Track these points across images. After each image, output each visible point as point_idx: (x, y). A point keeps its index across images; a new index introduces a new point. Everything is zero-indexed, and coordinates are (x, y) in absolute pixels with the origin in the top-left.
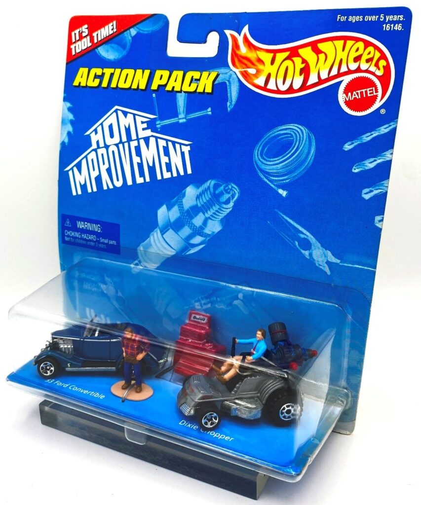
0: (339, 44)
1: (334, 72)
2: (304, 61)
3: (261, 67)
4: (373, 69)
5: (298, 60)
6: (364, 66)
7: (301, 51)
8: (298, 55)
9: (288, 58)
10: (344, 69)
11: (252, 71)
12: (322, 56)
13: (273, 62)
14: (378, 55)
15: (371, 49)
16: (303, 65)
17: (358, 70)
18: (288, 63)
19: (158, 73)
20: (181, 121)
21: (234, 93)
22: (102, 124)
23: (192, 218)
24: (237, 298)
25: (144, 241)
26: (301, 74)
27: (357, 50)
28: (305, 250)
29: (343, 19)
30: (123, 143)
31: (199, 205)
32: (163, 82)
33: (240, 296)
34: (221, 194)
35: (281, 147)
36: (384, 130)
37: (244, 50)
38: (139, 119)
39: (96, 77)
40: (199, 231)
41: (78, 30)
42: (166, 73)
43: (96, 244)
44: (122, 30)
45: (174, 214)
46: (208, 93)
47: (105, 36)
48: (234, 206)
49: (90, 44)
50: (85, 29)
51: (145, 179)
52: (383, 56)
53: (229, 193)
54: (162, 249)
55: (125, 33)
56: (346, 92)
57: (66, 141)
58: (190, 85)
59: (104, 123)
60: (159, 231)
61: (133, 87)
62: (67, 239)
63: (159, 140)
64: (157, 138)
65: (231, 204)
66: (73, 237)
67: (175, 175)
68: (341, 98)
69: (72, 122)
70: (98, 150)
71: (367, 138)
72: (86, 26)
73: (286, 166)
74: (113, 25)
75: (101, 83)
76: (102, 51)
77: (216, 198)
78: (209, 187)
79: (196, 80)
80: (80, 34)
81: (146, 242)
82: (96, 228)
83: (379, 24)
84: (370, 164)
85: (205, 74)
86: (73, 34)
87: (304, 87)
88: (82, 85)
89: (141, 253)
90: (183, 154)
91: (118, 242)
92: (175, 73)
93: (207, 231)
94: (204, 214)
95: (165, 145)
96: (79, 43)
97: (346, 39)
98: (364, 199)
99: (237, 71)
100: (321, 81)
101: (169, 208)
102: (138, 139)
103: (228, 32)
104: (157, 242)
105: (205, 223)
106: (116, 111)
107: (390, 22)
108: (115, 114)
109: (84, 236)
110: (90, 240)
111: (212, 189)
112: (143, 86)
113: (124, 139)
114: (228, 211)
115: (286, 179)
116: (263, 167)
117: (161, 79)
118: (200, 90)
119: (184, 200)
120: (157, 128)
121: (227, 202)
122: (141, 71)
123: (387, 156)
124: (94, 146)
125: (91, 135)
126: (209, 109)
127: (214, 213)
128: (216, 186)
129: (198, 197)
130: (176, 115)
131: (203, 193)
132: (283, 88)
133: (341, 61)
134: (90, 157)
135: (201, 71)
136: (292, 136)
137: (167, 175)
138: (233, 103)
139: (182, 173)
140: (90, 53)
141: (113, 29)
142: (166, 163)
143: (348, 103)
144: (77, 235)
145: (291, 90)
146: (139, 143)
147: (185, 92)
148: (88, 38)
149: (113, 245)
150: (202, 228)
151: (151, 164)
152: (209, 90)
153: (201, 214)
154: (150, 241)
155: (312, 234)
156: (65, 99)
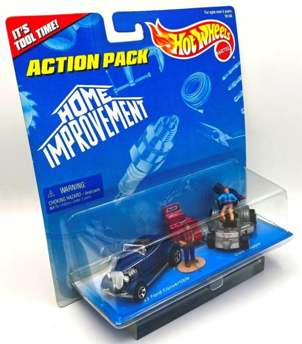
0: (209, 26)
1: (210, 41)
2: (194, 37)
3: (172, 43)
4: (225, 37)
5: (191, 37)
6: (222, 36)
7: (192, 32)
8: (191, 34)
9: (186, 36)
10: (214, 39)
11: (168, 46)
12: (202, 33)
13: (178, 39)
14: (226, 30)
15: (222, 27)
16: (194, 39)
17: (220, 39)
18: (186, 39)
19: (106, 55)
20: (132, 85)
21: (161, 60)
22: (67, 102)
23: (154, 146)
24: (186, 184)
25: (122, 178)
26: (194, 44)
27: (217, 28)
28: (217, 138)
29: (207, 13)
30: (91, 112)
31: (157, 136)
32: (111, 61)
33: (188, 182)
34: (169, 124)
35: (194, 86)
36: (236, 66)
37: (160, 34)
38: (99, 91)
39: (49, 65)
40: (160, 153)
41: (18, 29)
42: (112, 55)
43: (81, 199)
44: (65, 26)
45: (142, 148)
46: (146, 64)
47: (49, 32)
48: (178, 129)
49: (34, 40)
50: (25, 28)
51: (115, 132)
52: (228, 31)
53: (173, 122)
54: (136, 176)
55: (69, 28)
56: (217, 51)
57: (34, 124)
58: (131, 60)
59: (69, 101)
60: (133, 165)
61: (88, 68)
62: (51, 208)
63: (119, 102)
64: (117, 101)
65: (176, 128)
66: (58, 204)
67: (137, 121)
68: (216, 54)
69: (34, 107)
70: (69, 123)
71: (230, 72)
72: (26, 25)
73: (200, 96)
74: (54, 23)
75: (56, 70)
76: (50, 44)
77: (166, 128)
78: (161, 122)
79: (135, 56)
80: (22, 32)
81: (124, 177)
82: (80, 186)
83: (223, 15)
84: (234, 85)
85: (140, 52)
86: (13, 32)
87: (198, 51)
88: (36, 74)
89: (121, 187)
90: (139, 106)
91: (102, 188)
92: (119, 54)
93: (165, 150)
94: (161, 140)
95: (125, 104)
96: (23, 39)
97: (211, 23)
98: (235, 102)
99: (160, 47)
100: (205, 47)
101: (137, 146)
102: (103, 105)
103: (147, 23)
104: (132, 173)
105: (163, 146)
106: (78, 89)
107: (227, 14)
108: (77, 91)
109: (70, 198)
110: (75, 199)
111: (163, 123)
112: (96, 66)
113: (91, 108)
114: (175, 133)
115: (201, 104)
116: (188, 100)
117: (109, 59)
118: (140, 62)
119: (147, 137)
120: (116, 94)
121: (173, 127)
122: (92, 55)
123: (240, 78)
124: (64, 121)
125: (58, 113)
126: (149, 73)
127: (168, 137)
128: (165, 120)
129: (155, 131)
130: (127, 81)
131: (158, 127)
132: (188, 53)
133: (212, 35)
134: (62, 132)
135: (137, 50)
136: (198, 79)
137: (131, 124)
138: (163, 66)
139: (141, 119)
140: (38, 47)
141: (55, 26)
142: (128, 116)
143: (219, 56)
144: (62, 200)
145: (191, 54)
146: (104, 108)
147: (129, 65)
148: (31, 34)
149: (97, 192)
150: (161, 150)
151: (117, 120)
152: (145, 61)
153: (160, 141)
154: (127, 175)
155: (219, 129)
156: (20, 90)
